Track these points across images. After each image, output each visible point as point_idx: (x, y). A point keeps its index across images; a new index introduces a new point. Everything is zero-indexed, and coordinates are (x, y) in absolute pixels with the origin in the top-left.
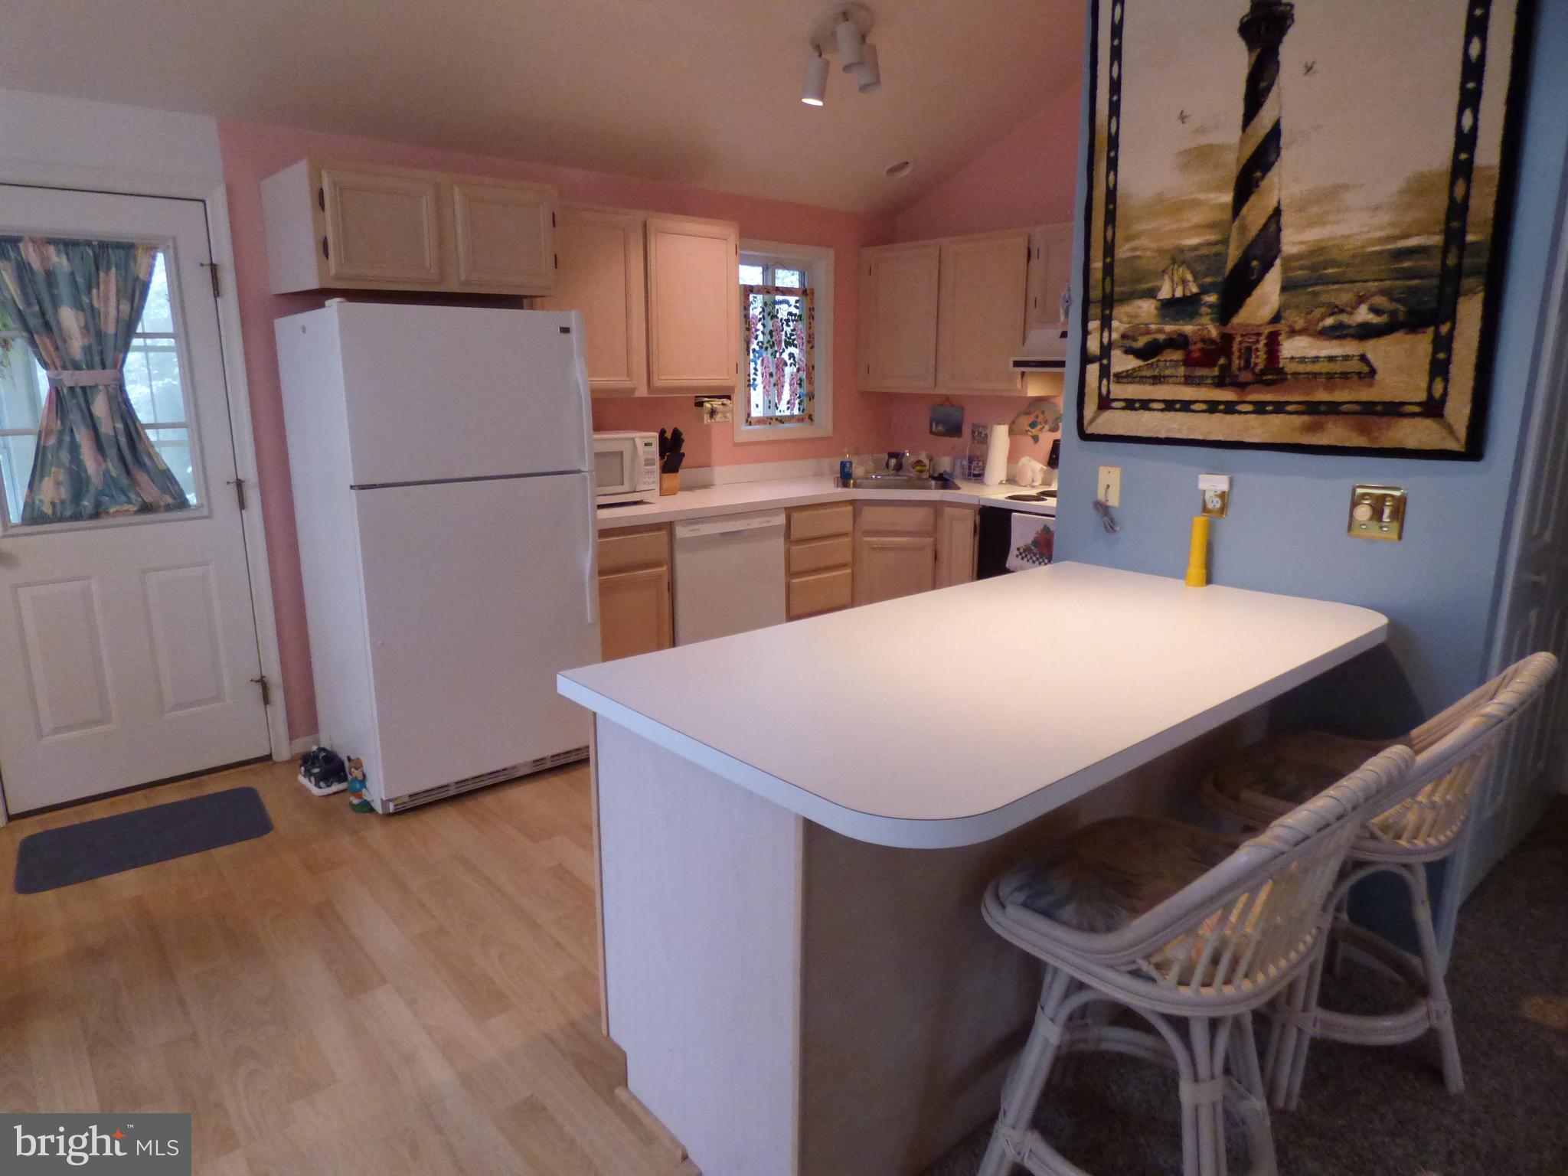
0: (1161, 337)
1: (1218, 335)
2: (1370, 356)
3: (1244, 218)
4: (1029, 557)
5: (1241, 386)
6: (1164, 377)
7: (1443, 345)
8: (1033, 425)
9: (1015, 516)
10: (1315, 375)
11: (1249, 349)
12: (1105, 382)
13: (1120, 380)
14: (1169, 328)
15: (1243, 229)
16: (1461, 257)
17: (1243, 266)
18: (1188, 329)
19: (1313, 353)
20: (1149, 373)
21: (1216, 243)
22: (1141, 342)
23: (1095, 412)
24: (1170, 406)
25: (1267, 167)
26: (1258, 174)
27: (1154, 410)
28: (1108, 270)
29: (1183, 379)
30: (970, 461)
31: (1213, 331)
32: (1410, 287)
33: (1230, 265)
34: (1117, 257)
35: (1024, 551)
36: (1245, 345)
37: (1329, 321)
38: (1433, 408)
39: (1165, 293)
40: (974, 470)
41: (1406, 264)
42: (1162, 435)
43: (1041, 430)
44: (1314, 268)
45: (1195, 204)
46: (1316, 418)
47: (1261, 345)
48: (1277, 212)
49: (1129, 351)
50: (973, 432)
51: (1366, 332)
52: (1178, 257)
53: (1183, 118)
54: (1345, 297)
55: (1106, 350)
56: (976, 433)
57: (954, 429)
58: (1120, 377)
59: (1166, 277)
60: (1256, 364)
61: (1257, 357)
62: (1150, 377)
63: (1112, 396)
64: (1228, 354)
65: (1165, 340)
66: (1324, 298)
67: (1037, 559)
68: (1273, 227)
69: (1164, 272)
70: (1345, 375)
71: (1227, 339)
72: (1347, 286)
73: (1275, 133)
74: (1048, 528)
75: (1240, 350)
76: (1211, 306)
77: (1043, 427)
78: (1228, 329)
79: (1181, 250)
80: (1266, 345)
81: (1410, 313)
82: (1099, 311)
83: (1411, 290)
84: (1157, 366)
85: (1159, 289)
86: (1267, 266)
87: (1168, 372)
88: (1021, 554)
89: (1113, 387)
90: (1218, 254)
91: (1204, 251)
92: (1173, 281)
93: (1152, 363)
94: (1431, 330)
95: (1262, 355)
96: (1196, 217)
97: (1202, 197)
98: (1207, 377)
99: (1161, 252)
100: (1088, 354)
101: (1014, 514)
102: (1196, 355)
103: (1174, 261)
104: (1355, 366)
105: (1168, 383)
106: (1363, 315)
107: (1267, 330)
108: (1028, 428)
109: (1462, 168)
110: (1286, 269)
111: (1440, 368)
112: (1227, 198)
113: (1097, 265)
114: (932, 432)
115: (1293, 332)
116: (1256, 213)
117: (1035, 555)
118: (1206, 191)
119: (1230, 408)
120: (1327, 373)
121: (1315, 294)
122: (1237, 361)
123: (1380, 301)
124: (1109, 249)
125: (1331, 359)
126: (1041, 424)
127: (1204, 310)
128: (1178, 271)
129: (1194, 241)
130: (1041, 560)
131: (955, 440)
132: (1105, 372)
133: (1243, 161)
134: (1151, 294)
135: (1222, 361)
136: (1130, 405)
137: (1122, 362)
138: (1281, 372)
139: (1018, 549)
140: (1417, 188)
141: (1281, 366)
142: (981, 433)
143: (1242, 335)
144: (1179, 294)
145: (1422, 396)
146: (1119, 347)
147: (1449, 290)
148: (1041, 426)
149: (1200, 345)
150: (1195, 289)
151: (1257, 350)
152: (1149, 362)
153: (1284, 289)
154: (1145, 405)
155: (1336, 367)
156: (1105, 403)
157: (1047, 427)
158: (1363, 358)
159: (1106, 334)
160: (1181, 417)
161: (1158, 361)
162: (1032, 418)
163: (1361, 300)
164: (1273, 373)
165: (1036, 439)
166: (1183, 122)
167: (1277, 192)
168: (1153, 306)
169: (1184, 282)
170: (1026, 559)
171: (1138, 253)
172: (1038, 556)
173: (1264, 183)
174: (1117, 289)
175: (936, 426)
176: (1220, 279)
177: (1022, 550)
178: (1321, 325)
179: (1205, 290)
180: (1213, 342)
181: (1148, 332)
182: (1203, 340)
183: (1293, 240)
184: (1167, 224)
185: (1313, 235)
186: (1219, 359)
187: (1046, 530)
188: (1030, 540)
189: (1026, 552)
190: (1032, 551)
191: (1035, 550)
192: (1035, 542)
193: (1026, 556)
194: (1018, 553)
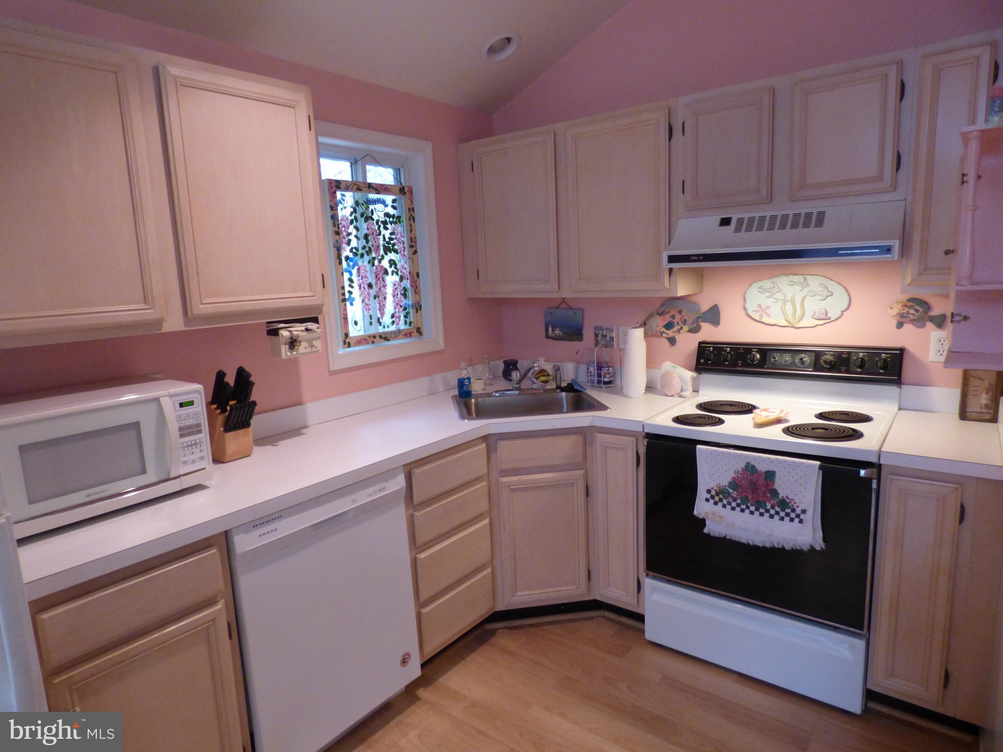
4: (725, 502)
8: (669, 326)
9: (699, 448)
30: (600, 368)
35: (717, 494)
40: (605, 377)
43: (679, 331)
50: (596, 335)
56: (600, 336)
57: (574, 333)
67: (738, 505)
74: (753, 466)
77: (682, 328)
88: (712, 497)
101: (698, 446)
108: (664, 330)
114: (547, 337)
117: (735, 500)
126: (678, 324)
130: (744, 507)
131: (576, 344)
139: (709, 491)
142: (605, 336)
148: (679, 327)
157: (686, 328)
162: (667, 319)
165: (672, 341)
170: (720, 504)
172: (739, 501)
175: (553, 331)
177: (713, 493)
187: (750, 468)
188: (725, 480)
189: (719, 495)
190: (729, 493)
191: (734, 494)
192: (735, 484)
193: (721, 500)
194: (708, 496)
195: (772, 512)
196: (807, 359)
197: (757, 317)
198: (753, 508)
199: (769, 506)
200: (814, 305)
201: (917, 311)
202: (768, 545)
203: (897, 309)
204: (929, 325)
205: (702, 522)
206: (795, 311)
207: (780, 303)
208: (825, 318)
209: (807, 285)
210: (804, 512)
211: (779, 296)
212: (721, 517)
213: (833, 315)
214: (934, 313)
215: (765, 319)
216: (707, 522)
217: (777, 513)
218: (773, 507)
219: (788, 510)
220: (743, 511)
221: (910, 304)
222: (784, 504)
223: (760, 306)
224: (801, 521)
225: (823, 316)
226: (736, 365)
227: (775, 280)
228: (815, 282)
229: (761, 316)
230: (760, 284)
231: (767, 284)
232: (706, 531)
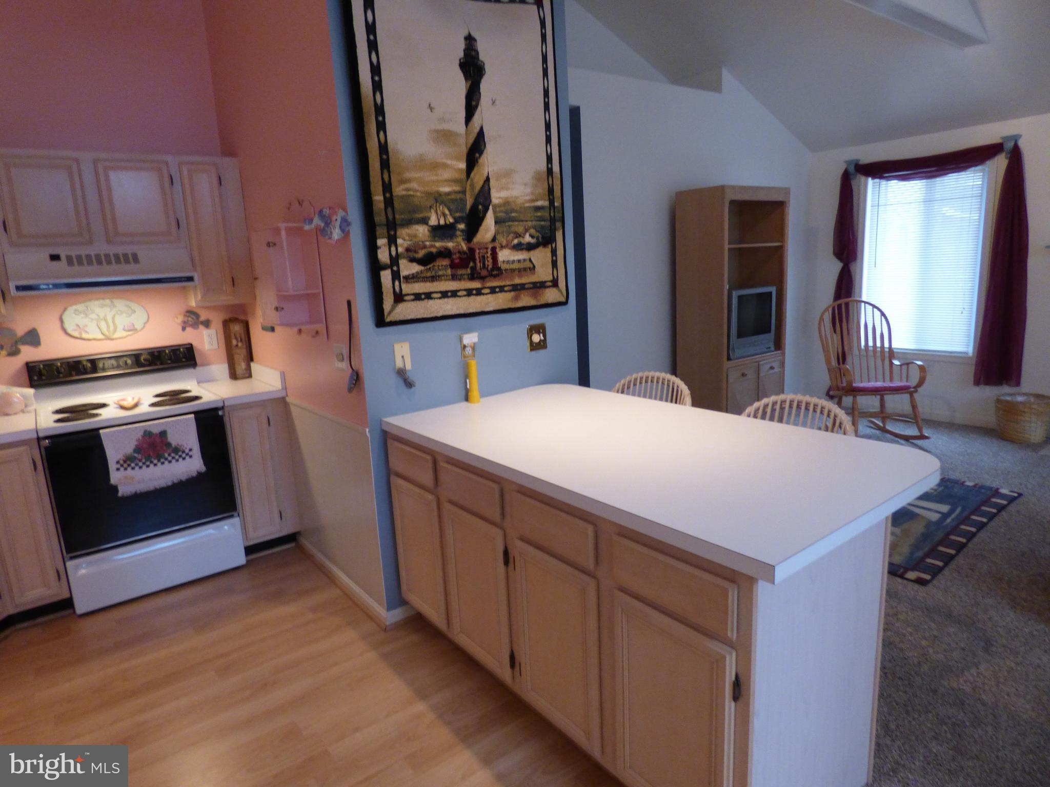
0: (434, 250)
1: (467, 248)
2: (532, 259)
3: (472, 180)
4: (133, 465)
5: (482, 278)
6: (439, 276)
7: (554, 252)
9: (105, 434)
10: (513, 270)
11: (483, 257)
12: (397, 283)
13: (409, 281)
14: (438, 244)
15: (472, 186)
16: (554, 212)
17: (474, 208)
18: (450, 245)
19: (512, 258)
20: (429, 274)
21: (459, 192)
22: (421, 254)
23: (392, 306)
24: (445, 295)
25: (481, 153)
26: (477, 155)
27: (435, 298)
28: (389, 202)
29: (450, 277)
31: (464, 246)
32: (542, 226)
33: (468, 207)
34: (394, 194)
35: (125, 462)
36: (481, 254)
37: (516, 241)
38: (555, 283)
39: (433, 221)
41: (539, 214)
42: (440, 314)
44: (506, 212)
45: (445, 166)
46: (517, 292)
47: (489, 255)
48: (488, 180)
49: (412, 260)
51: (530, 247)
52: (438, 199)
53: (431, 108)
54: (520, 229)
55: (394, 261)
58: (408, 279)
59: (433, 211)
60: (488, 266)
61: (488, 261)
62: (429, 277)
63: (404, 292)
64: (474, 260)
65: (436, 252)
66: (513, 229)
67: (144, 463)
68: (486, 188)
69: (431, 207)
70: (525, 269)
71: (472, 251)
72: (521, 223)
73: (481, 133)
74: (150, 432)
75: (479, 258)
76: (462, 231)
78: (472, 245)
79: (440, 194)
80: (491, 254)
81: (543, 238)
82: (385, 231)
83: (542, 227)
84: (433, 269)
85: (429, 218)
86: (486, 210)
87: (440, 273)
88: (122, 465)
89: (403, 286)
90: (461, 199)
91: (453, 196)
92: (437, 214)
93: (430, 268)
94: (550, 246)
95: (490, 259)
96: (447, 175)
97: (449, 162)
98: (464, 275)
99: (428, 194)
100: (381, 264)
101: (101, 431)
102: (457, 261)
103: (436, 200)
104: (528, 265)
105: (441, 280)
106: (528, 239)
107: (490, 246)
109: (550, 171)
110: (495, 212)
111: (554, 264)
112: (463, 165)
113: (378, 198)
115: (502, 247)
116: (478, 178)
117: (140, 461)
118: (452, 158)
119: (479, 292)
120: (519, 269)
121: (509, 226)
122: (479, 264)
123: (532, 231)
124: (387, 188)
125: (519, 261)
127: (458, 233)
128: (439, 208)
129: (446, 189)
130: (148, 463)
132: (396, 276)
133: (469, 145)
134: (424, 221)
135: (471, 264)
136: (418, 297)
137: (408, 268)
138: (499, 269)
139: (118, 462)
140: (537, 177)
141: (499, 265)
143: (479, 249)
144: (442, 222)
145: (551, 278)
146: (404, 258)
147: (553, 227)
149: (458, 255)
150: (452, 220)
151: (487, 257)
152: (428, 267)
153: (496, 223)
154: (428, 296)
155: (521, 266)
156: (399, 298)
157: (4, 353)
158: (530, 260)
159: (393, 249)
160: (451, 301)
161: (434, 266)
163: (526, 230)
164: (496, 271)
166: (431, 111)
167: (487, 168)
168: (426, 230)
169: (444, 215)
170: (129, 469)
171: (412, 193)
172: (144, 461)
173: (480, 161)
174: (397, 216)
176: (464, 215)
177: (122, 462)
178: (512, 244)
179: (457, 221)
180: (465, 253)
181: (425, 247)
182: (459, 252)
183: (497, 196)
184: (429, 176)
185: (504, 194)
186: (470, 263)
187: (147, 434)
188: (129, 449)
189: (128, 462)
190: (135, 458)
191: (139, 457)
192: (138, 449)
193: (129, 465)
194: (118, 466)
195: (170, 458)
196: (129, 362)
197: (76, 334)
198: (155, 461)
199: (166, 455)
200: (122, 321)
201: (193, 318)
202: (170, 483)
203: (180, 319)
204: (201, 327)
205: (115, 489)
206: (108, 327)
207: (95, 322)
208: (132, 329)
209: (114, 306)
210: (190, 450)
211: (93, 316)
212: (132, 478)
213: (139, 326)
214: (202, 318)
215: (84, 336)
216: (119, 488)
217: (173, 458)
218: (169, 455)
219: (180, 453)
220: (148, 466)
221: (188, 314)
222: (176, 450)
223: (78, 326)
224: (191, 457)
225: (132, 328)
226: (71, 375)
227: (88, 303)
228: (120, 304)
229: (81, 334)
230: (74, 307)
231: (80, 307)
232: (120, 494)
